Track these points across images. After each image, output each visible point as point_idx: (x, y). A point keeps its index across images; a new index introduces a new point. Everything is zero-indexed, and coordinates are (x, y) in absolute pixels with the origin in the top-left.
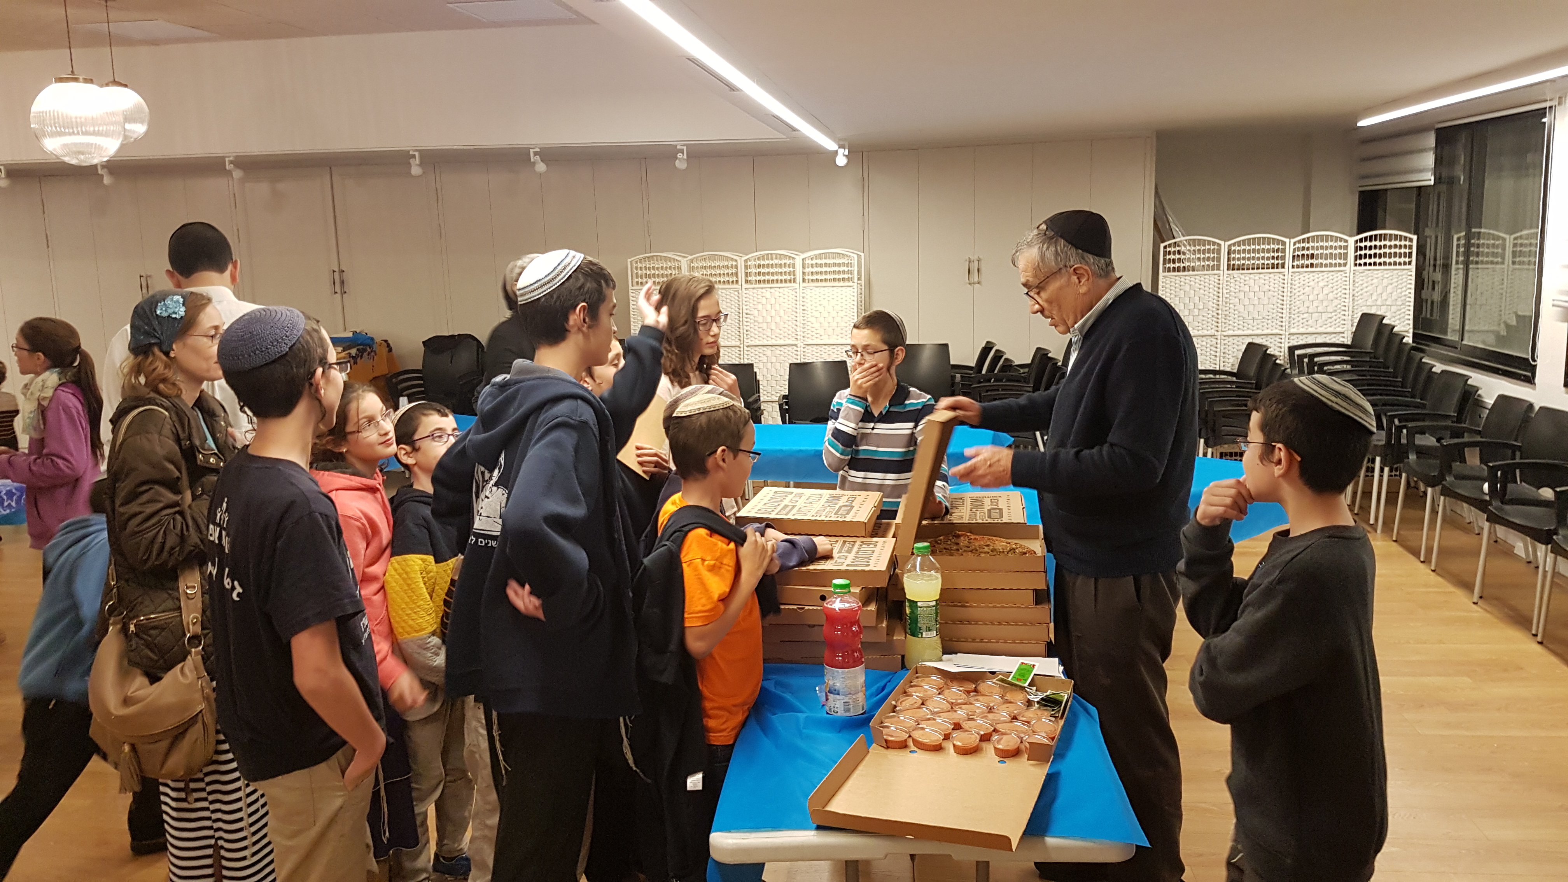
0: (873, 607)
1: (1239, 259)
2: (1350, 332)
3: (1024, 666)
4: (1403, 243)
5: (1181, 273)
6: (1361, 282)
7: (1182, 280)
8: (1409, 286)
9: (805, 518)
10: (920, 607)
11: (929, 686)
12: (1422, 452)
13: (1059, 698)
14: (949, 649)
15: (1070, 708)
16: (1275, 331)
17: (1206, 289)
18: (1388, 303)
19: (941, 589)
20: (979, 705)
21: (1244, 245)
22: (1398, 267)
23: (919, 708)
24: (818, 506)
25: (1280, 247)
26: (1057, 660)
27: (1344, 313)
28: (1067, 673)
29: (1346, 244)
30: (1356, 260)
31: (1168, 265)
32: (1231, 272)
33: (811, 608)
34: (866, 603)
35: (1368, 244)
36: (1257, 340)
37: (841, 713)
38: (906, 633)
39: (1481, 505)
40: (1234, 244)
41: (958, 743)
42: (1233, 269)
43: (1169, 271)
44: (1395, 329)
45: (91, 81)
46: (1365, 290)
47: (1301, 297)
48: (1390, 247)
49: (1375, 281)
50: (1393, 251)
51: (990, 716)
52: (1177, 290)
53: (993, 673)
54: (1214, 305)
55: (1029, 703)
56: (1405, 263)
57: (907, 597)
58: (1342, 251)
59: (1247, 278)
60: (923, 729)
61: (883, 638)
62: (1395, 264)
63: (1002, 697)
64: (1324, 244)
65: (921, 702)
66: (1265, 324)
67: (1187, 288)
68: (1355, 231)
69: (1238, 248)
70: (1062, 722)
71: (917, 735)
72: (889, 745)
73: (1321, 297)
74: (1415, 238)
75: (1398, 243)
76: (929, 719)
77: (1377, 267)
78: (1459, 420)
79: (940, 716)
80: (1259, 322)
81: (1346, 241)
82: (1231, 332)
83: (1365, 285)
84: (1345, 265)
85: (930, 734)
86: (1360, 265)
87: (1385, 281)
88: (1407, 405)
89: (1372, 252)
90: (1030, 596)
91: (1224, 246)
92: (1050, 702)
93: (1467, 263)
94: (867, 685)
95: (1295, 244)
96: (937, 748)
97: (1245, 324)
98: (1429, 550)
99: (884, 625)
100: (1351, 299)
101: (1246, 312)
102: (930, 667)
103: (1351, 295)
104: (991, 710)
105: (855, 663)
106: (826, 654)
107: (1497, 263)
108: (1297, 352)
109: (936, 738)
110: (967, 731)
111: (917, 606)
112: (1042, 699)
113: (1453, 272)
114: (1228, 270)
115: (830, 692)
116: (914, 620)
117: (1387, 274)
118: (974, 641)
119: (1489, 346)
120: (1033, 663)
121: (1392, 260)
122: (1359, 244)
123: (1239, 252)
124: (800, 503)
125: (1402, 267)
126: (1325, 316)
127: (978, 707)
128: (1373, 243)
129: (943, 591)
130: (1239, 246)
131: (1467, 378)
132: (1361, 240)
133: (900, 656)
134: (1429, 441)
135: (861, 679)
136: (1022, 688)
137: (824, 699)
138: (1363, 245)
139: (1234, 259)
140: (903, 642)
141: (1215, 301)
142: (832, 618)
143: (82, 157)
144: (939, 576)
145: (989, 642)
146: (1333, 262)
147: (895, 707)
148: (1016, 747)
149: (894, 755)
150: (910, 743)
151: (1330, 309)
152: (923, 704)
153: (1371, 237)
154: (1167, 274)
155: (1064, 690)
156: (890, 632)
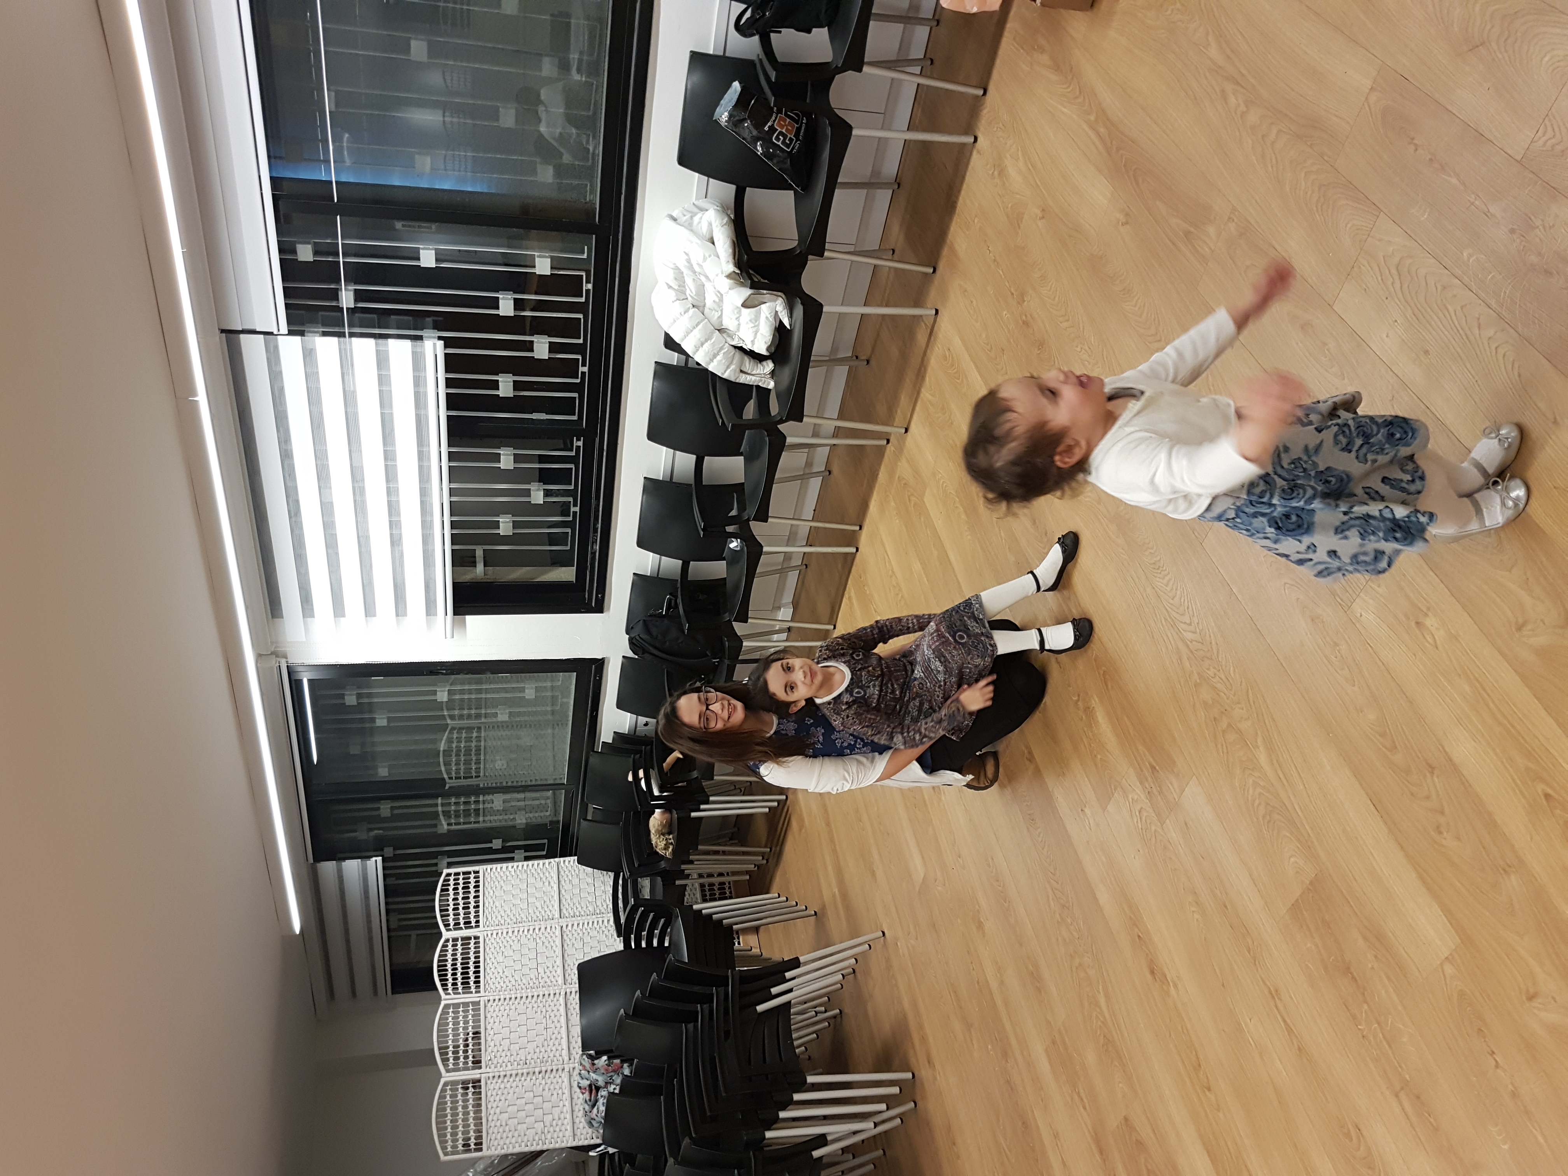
1: (466, 1057)
4: (452, 882)
5: (484, 1128)
6: (499, 918)
7: (493, 1124)
8: (505, 869)
17: (505, 1092)
21: (447, 1053)
22: (481, 884)
27: (537, 930)
29: (451, 941)
30: (472, 927)
31: (473, 1146)
32: (483, 1064)
35: (451, 918)
40: (446, 1064)
42: (480, 1062)
43: (481, 1144)
46: (508, 912)
47: (517, 978)
48: (456, 894)
49: (497, 904)
50: (461, 891)
52: (507, 1129)
54: (528, 1079)
56: (477, 877)
58: (459, 943)
59: (492, 1044)
62: (477, 887)
64: (449, 963)
66: (552, 1015)
67: (505, 1116)
69: (451, 1060)
73: (517, 957)
74: (445, 871)
75: (451, 888)
80: (550, 1022)
81: (447, 941)
82: (565, 1053)
83: (502, 913)
84: (476, 938)
86: (477, 922)
87: (498, 894)
89: (461, 911)
91: (447, 1077)
95: (448, 994)
97: (553, 1037)
100: (521, 925)
101: (536, 1039)
103: (515, 926)
114: (480, 1068)
117: (489, 892)
121: (472, 890)
122: (451, 927)
123: (456, 1058)
125: (481, 879)
126: (541, 950)
128: (451, 912)
130: (448, 1060)
132: (447, 925)
138: (452, 923)
139: (465, 1063)
141: (523, 1079)
153: (442, 916)
154: (484, 1146)
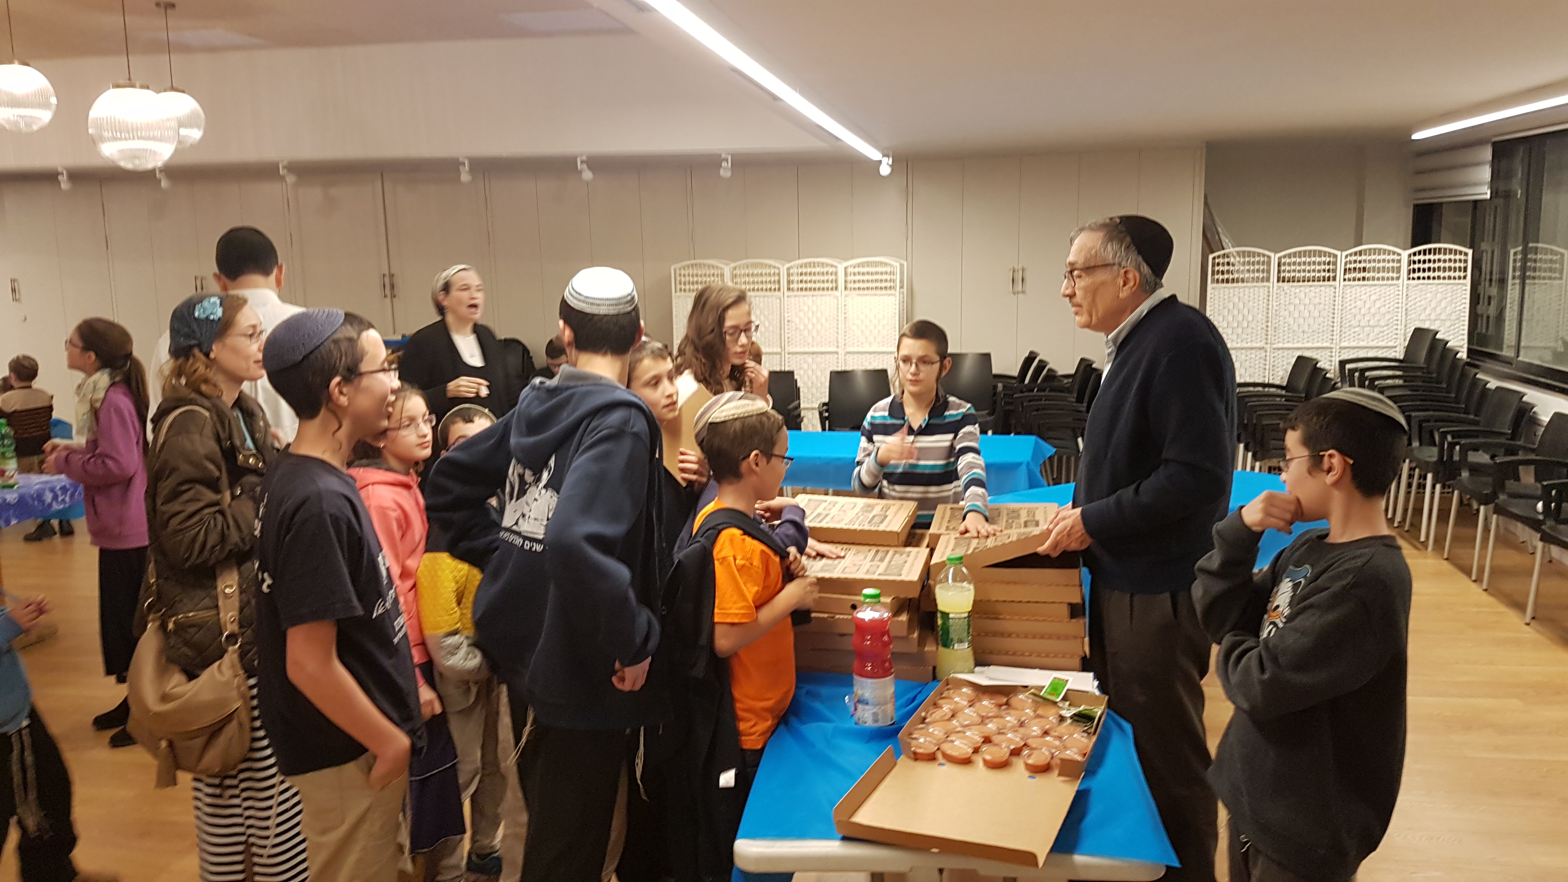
0: (904, 618)
1: (1289, 272)
2: (1402, 347)
3: (1057, 681)
4: (1458, 257)
5: (1230, 285)
6: (1414, 297)
7: (1230, 293)
8: (1463, 301)
9: (838, 526)
10: (953, 618)
11: (960, 698)
12: (1475, 469)
13: (1093, 714)
14: (981, 660)
15: (1103, 724)
16: (1325, 345)
17: (1256, 301)
18: (1443, 317)
19: (975, 601)
20: (1011, 719)
21: (1295, 257)
22: (1452, 281)
23: (949, 720)
24: (851, 514)
25: (1332, 259)
26: (1091, 675)
27: (1395, 327)
28: (1102, 688)
29: (1399, 258)
30: (1409, 273)
31: (1216, 277)
32: (1281, 284)
33: (842, 617)
34: (897, 613)
35: (1422, 257)
36: (1307, 354)
37: (870, 723)
38: (938, 645)
39: (1534, 524)
40: (1285, 256)
41: (988, 757)
42: (1283, 281)
43: (1218, 283)
44: (1449, 345)
45: (148, 88)
46: (1418, 304)
47: (1353, 311)
48: (1445, 261)
49: (1429, 295)
50: (1447, 265)
51: (1022, 730)
52: (1226, 301)
53: (1027, 687)
54: (1264, 318)
55: (1062, 719)
56: (1460, 278)
57: (941, 607)
58: (1395, 265)
59: (1297, 291)
60: (952, 741)
61: (913, 648)
62: (1450, 278)
63: (1035, 711)
64: (1377, 257)
65: (950, 714)
66: (1315, 337)
67: (1236, 300)
68: (1409, 245)
69: (1288, 260)
70: (1094, 739)
71: (946, 747)
72: (918, 756)
73: (1373, 311)
74: (1470, 252)
75: (1452, 257)
76: (959, 732)
77: (1431, 281)
78: (1513, 436)
79: (970, 729)
80: (1309, 334)
81: (1399, 255)
82: (1280, 345)
83: (1418, 299)
84: (1398, 278)
85: (960, 746)
86: (1414, 279)
87: (1439, 295)
88: (1461, 422)
89: (1426, 266)
90: (1065, 611)
91: (1275, 258)
92: (1083, 718)
93: (1523, 279)
94: (897, 696)
95: (1346, 257)
96: (966, 762)
97: (1296, 337)
98: (1481, 570)
99: (916, 635)
100: (1404, 314)
101: (1296, 325)
102: (961, 680)
103: (1404, 309)
104: (1022, 724)
105: (885, 674)
106: (856, 664)
107: (1555, 278)
108: (1348, 366)
109: (964, 752)
110: (996, 745)
111: (948, 618)
112: (1075, 715)
113: (1510, 288)
114: (1278, 281)
115: (859, 701)
116: (946, 630)
117: (1441, 289)
118: (1006, 653)
119: (1546, 362)
120: (1066, 678)
121: (1447, 274)
122: (1412, 258)
123: (1289, 264)
124: (834, 511)
125: (1457, 281)
126: (1377, 330)
127: (1009, 722)
128: (1427, 257)
129: (975, 602)
130: (1290, 257)
131: (1524, 395)
132: (1415, 254)
133: (931, 668)
134: (1482, 458)
135: (891, 690)
136: (1055, 703)
137: (852, 709)
138: (1416, 258)
139: (1284, 271)
140: (935, 654)
141: (1264, 314)
142: (862, 628)
143: (137, 162)
144: (972, 587)
145: (1022, 655)
146: (1386, 275)
147: (925, 719)
148: (1046, 762)
149: (922, 768)
150: (939, 755)
151: (1382, 323)
152: (953, 716)
153: (1425, 251)
154: (1215, 285)
155: (1098, 705)
156: (922, 642)
